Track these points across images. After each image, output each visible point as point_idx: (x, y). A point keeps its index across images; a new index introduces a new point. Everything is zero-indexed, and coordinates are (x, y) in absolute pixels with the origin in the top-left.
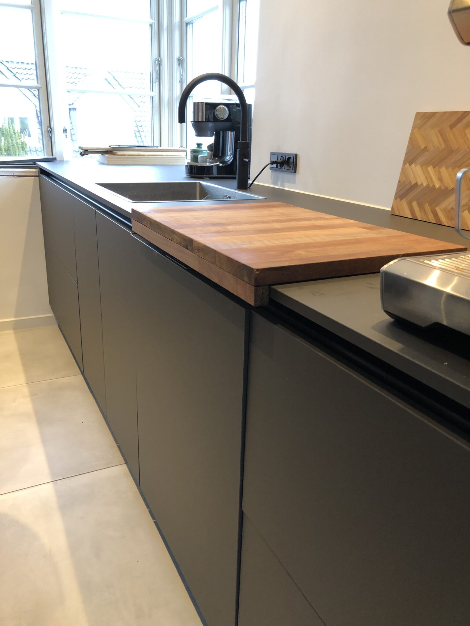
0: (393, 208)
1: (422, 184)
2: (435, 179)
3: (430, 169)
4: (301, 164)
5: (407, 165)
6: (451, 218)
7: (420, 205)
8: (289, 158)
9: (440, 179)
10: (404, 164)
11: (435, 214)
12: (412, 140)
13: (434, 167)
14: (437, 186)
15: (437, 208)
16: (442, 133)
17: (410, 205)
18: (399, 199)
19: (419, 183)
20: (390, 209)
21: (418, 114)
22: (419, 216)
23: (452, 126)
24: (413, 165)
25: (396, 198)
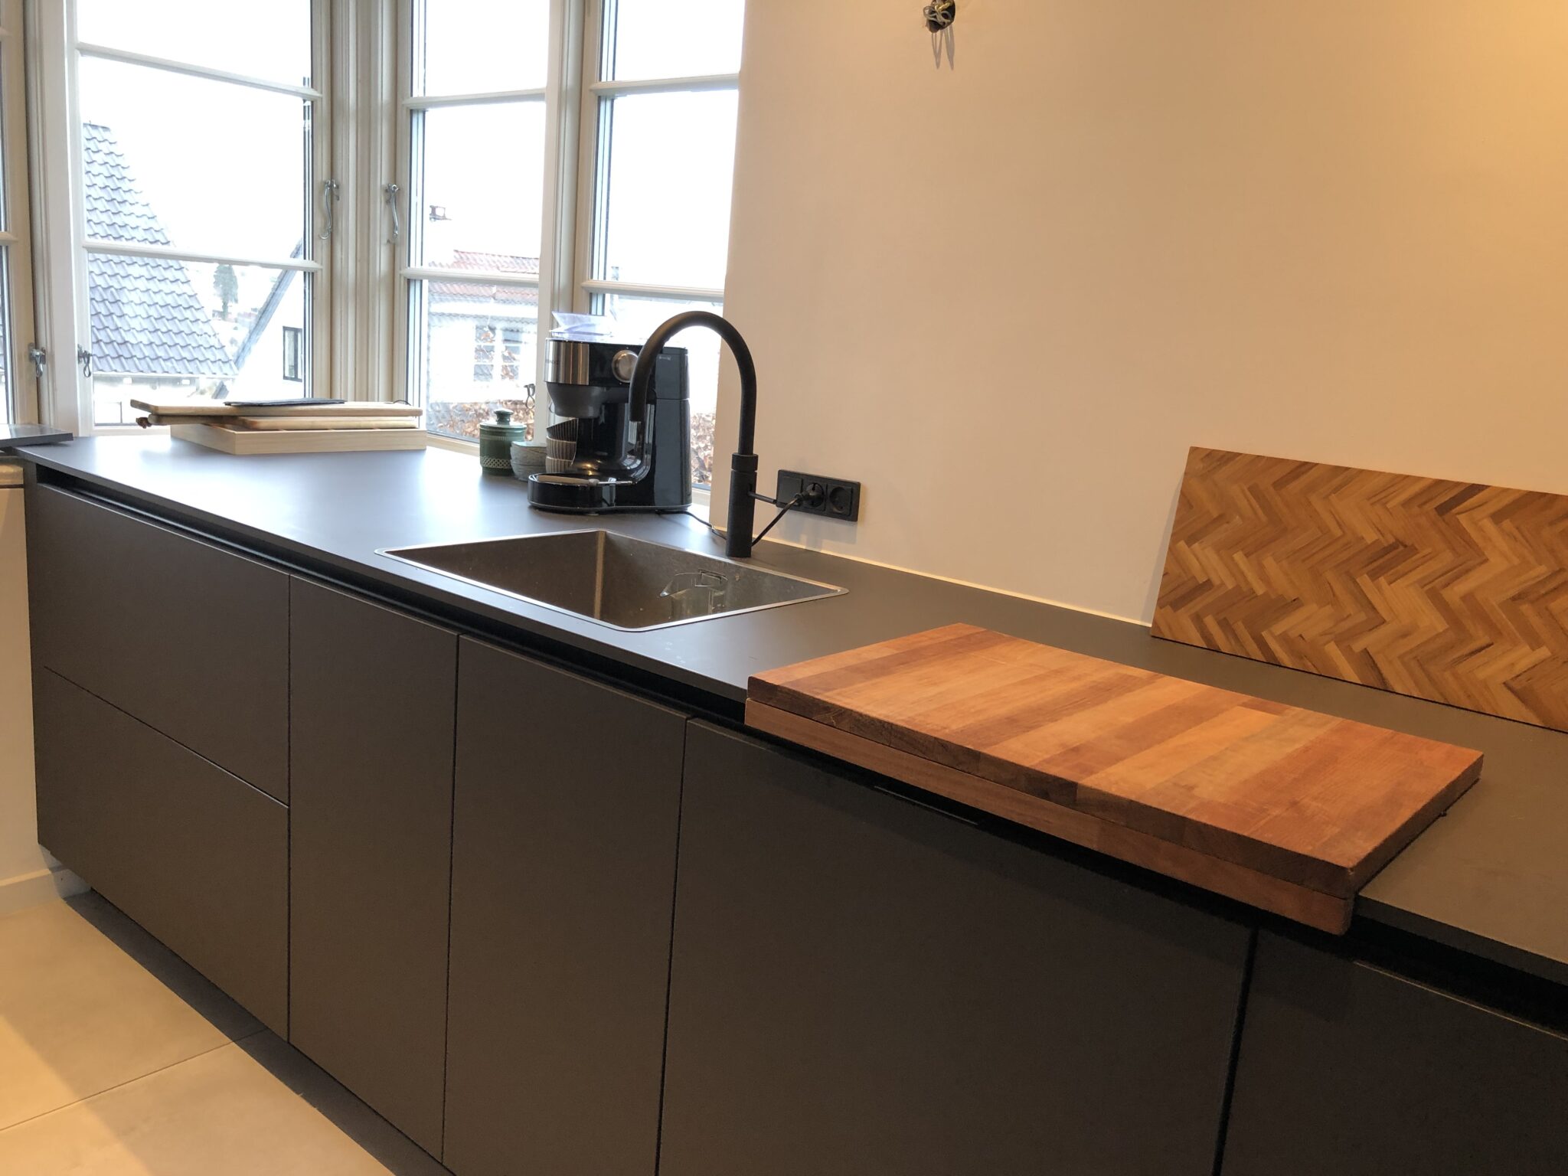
0: (1155, 623)
1: (1223, 584)
2: (1252, 577)
3: (1238, 557)
4: (870, 504)
5: (1182, 544)
6: (1300, 656)
7: (1225, 625)
8: (836, 491)
9: (1265, 579)
10: (1175, 537)
11: (1262, 644)
12: (1186, 501)
13: (1247, 555)
14: (1260, 590)
15: (1264, 634)
16: (1255, 491)
17: (1198, 619)
18: (1169, 608)
19: (1216, 582)
20: (1150, 625)
21: (1194, 450)
22: (1221, 640)
23: (1279, 484)
24: (1196, 546)
25: (1161, 603)
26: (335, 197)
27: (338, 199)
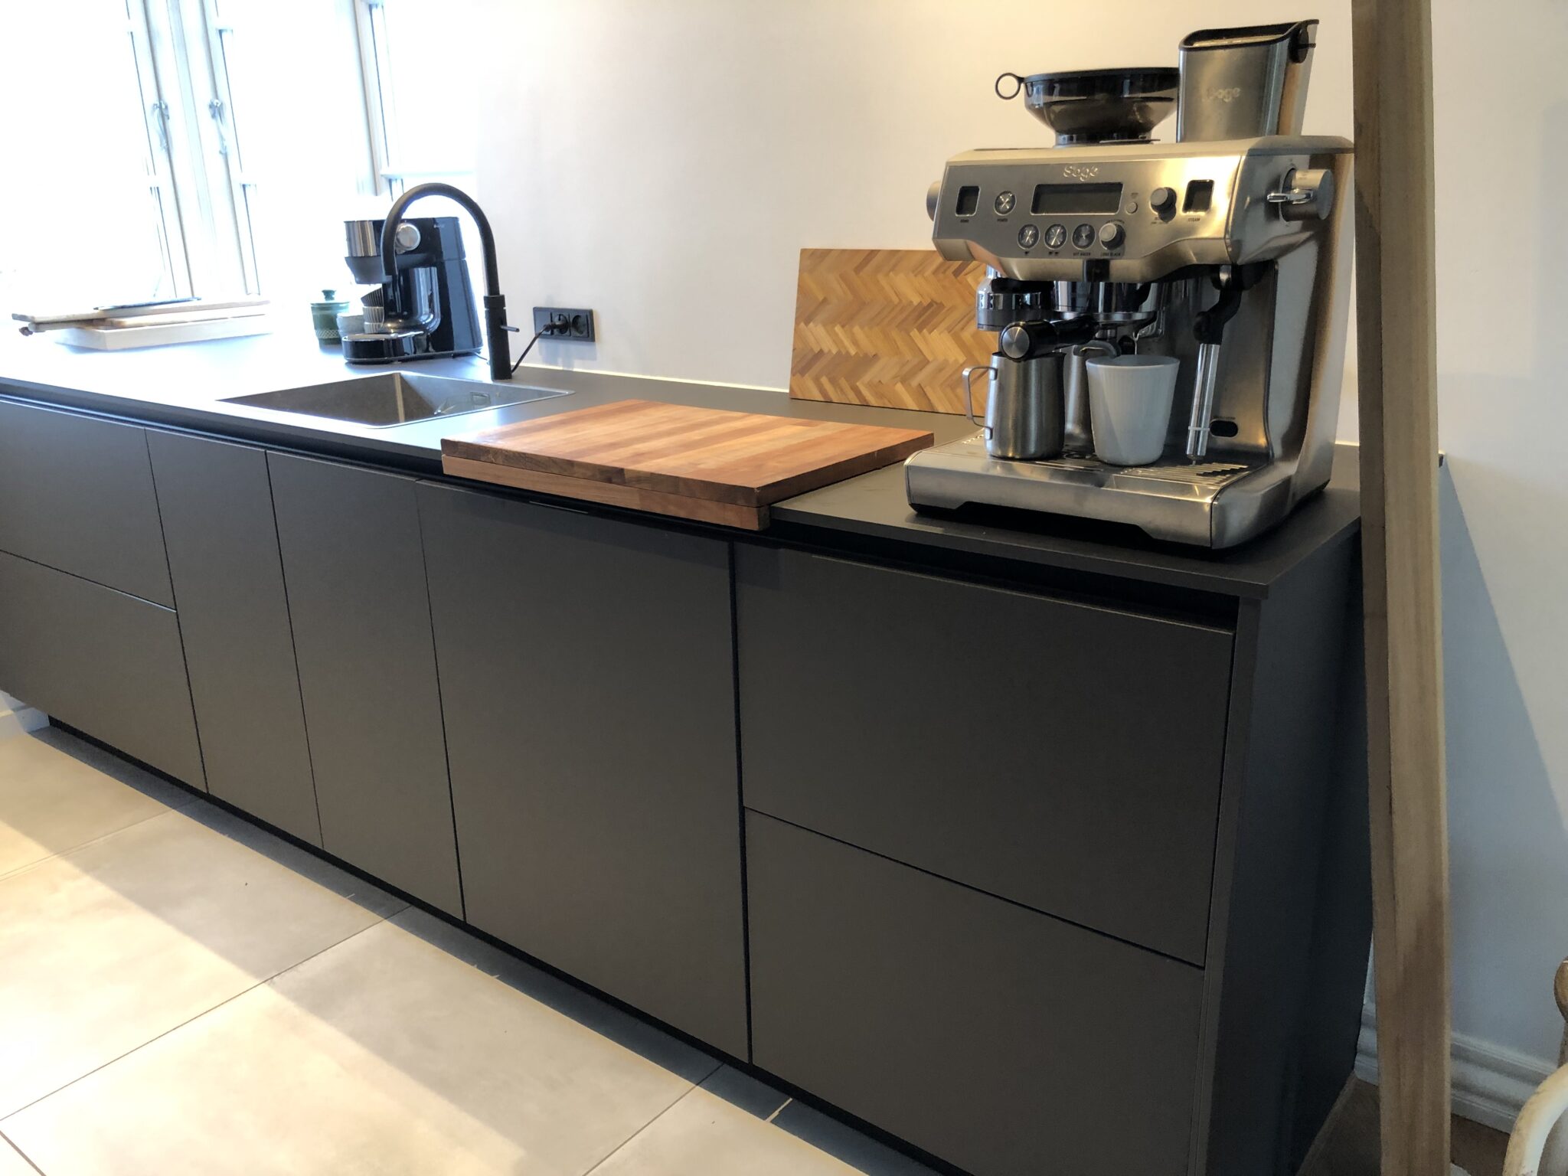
0: (791, 389)
1: (830, 351)
2: (847, 343)
3: (838, 329)
4: (603, 326)
5: (802, 325)
6: (880, 395)
7: (833, 381)
8: (577, 317)
9: (855, 343)
10: (797, 322)
11: (858, 393)
12: (802, 290)
13: (843, 326)
14: (853, 352)
15: (858, 384)
16: (844, 278)
17: (817, 380)
18: (798, 375)
19: (826, 350)
20: (787, 391)
21: (803, 251)
22: (834, 396)
23: (858, 269)
24: (811, 324)
25: (793, 374)
26: (166, 118)
27: (168, 118)
